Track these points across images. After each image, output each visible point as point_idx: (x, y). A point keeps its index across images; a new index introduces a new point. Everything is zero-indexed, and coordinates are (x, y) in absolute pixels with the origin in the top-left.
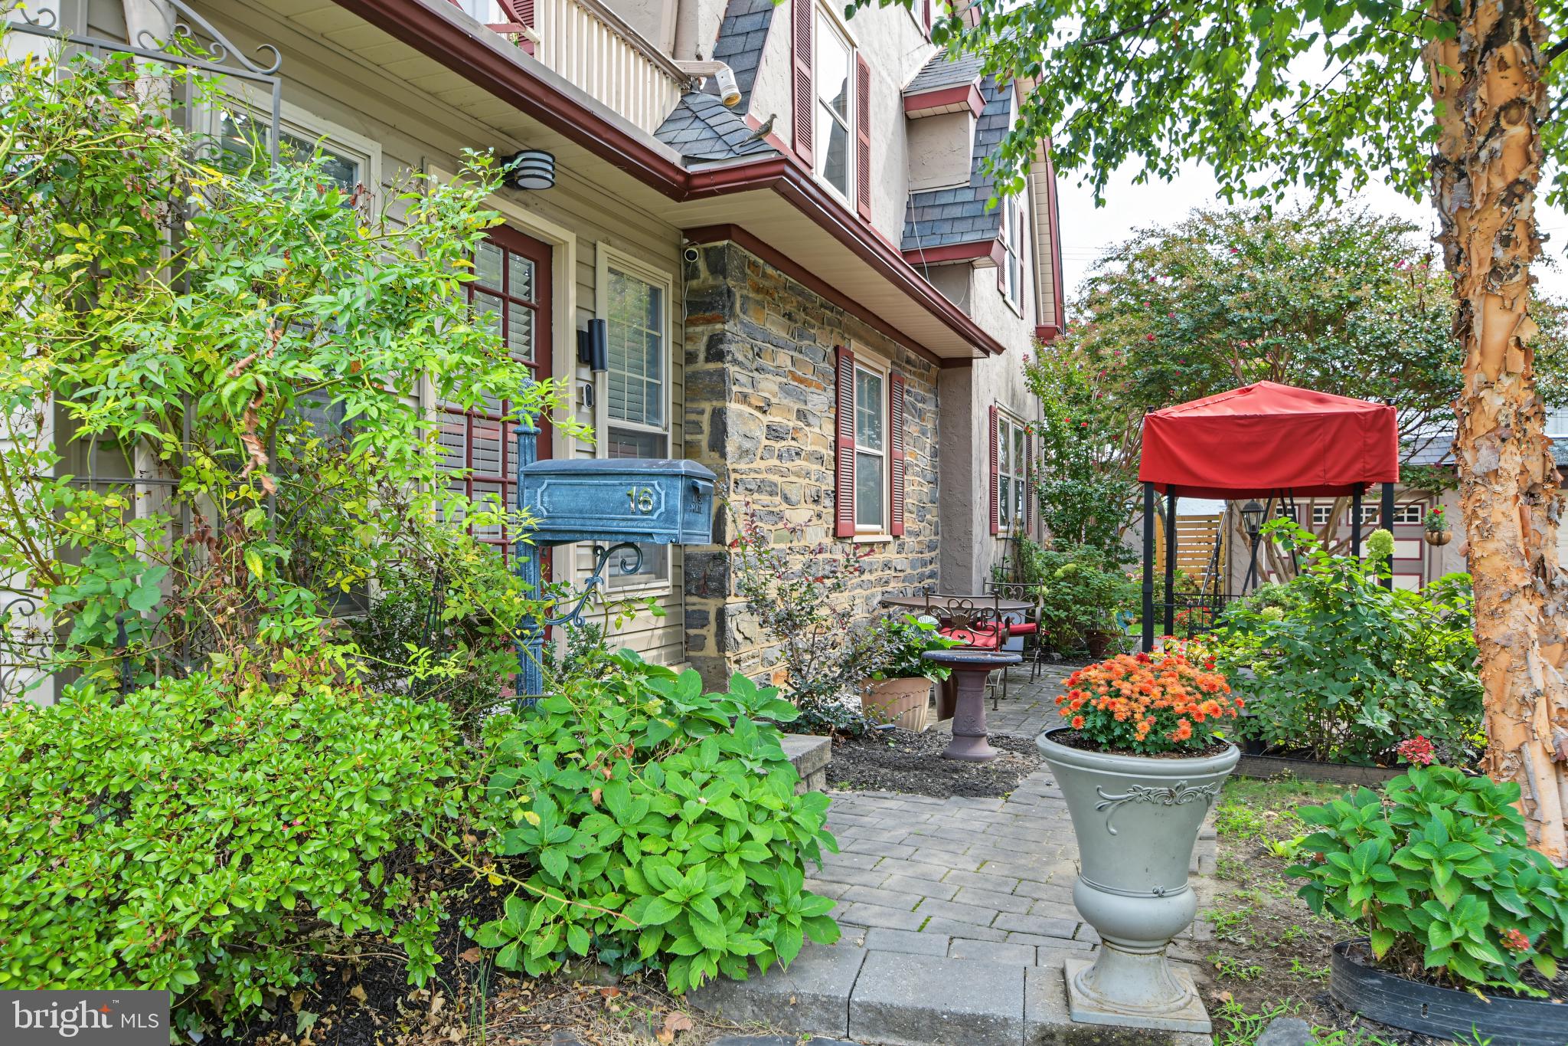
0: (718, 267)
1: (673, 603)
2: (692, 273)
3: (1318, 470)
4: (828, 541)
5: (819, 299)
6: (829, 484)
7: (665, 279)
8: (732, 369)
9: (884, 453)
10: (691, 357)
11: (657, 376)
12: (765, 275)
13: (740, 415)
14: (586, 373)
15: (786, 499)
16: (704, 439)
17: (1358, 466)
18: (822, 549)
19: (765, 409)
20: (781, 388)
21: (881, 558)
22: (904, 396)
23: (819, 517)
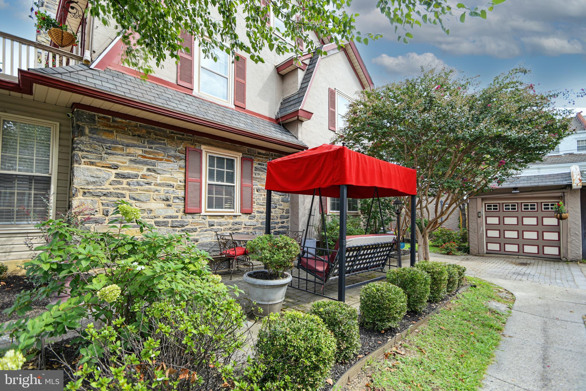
4: (180, 214)
6: (181, 195)
7: (53, 124)
8: (80, 153)
9: (237, 183)
12: (115, 121)
13: (87, 169)
15: (135, 199)
18: (171, 217)
19: (116, 167)
20: (131, 161)
21: (232, 221)
22: (255, 165)
23: (169, 206)
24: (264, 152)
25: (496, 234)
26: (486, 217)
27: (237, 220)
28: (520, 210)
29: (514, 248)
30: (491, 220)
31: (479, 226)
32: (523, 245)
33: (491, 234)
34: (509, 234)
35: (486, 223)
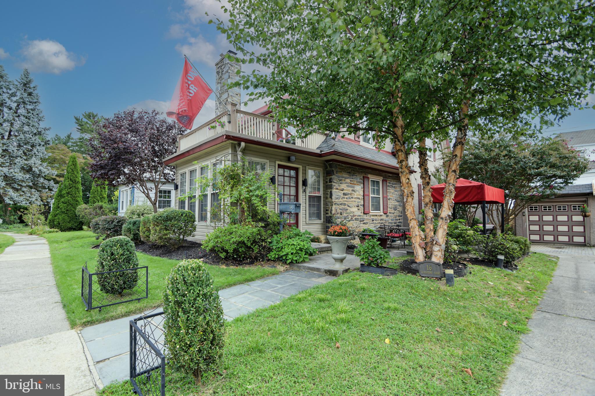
0: (331, 167)
1: (322, 224)
2: (327, 168)
3: (467, 198)
4: (362, 214)
5: (358, 168)
6: (363, 204)
7: (321, 170)
8: (334, 184)
9: (381, 196)
10: (327, 182)
11: (319, 186)
12: (342, 166)
13: (336, 192)
14: (304, 187)
15: (349, 206)
16: (329, 196)
17: (476, 197)
18: (360, 216)
19: (342, 190)
20: (347, 186)
21: (380, 218)
22: (388, 184)
23: (359, 209)
24: (391, 175)
25: (536, 228)
26: (529, 216)
27: (382, 218)
28: (555, 210)
29: (550, 238)
30: (532, 218)
31: (523, 222)
32: (558, 236)
33: (533, 228)
34: (546, 228)
35: (529, 220)
